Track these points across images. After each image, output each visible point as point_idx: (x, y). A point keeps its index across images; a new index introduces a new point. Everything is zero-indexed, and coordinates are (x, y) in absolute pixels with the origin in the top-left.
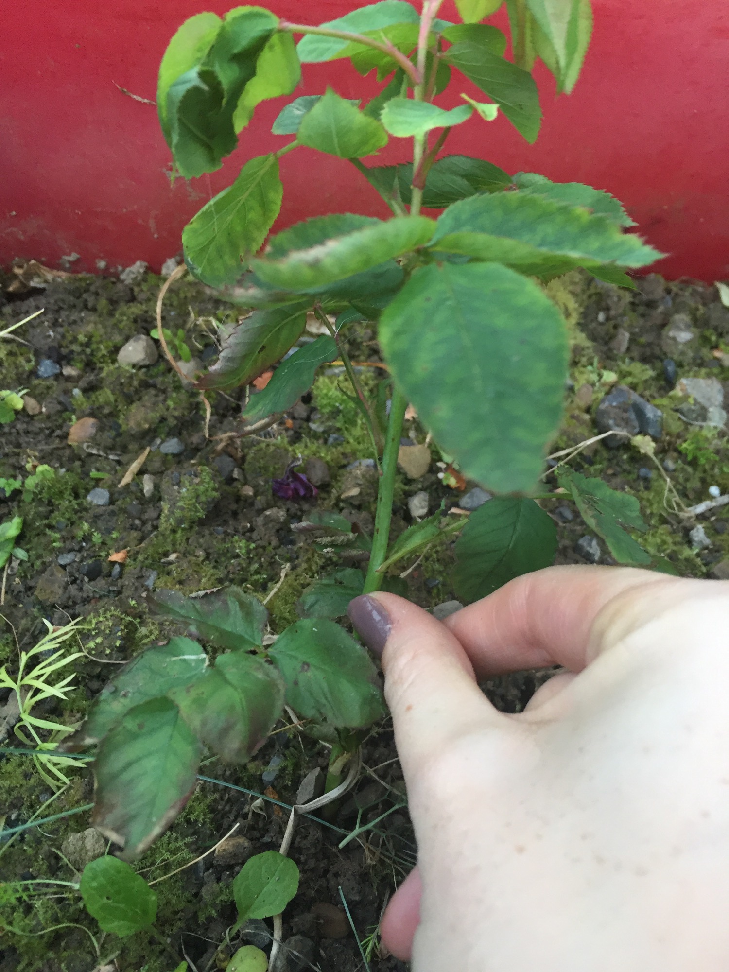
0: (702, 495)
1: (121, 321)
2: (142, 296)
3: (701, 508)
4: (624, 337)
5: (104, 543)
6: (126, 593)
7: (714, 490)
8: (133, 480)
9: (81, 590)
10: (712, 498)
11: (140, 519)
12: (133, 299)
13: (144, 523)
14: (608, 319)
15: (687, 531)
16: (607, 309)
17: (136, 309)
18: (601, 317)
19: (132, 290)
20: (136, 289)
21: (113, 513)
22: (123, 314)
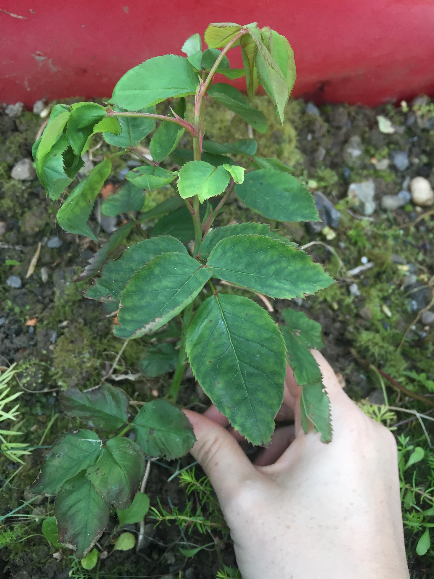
0: (357, 262)
1: (10, 148)
2: (21, 128)
3: (356, 271)
4: (322, 152)
5: (22, 312)
6: (40, 345)
7: (364, 260)
8: (35, 271)
9: (12, 342)
10: (362, 264)
11: (41, 295)
12: (16, 129)
13: (44, 298)
14: (313, 138)
15: (347, 287)
16: (313, 132)
17: (19, 138)
18: (310, 137)
19: (14, 122)
20: (18, 122)
21: (24, 294)
22: (11, 143)
